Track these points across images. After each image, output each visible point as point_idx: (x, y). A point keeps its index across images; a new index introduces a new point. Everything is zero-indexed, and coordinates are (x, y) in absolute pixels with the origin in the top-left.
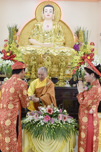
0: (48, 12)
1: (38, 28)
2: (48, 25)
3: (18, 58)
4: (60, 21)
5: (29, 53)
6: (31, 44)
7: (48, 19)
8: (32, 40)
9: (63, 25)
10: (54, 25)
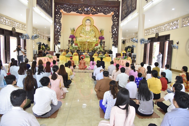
0: (88, 23)
1: (84, 29)
2: (88, 28)
3: (79, 45)
4: (93, 25)
5: (80, 41)
6: (81, 37)
7: (88, 26)
8: (81, 35)
9: (94, 27)
10: (90, 28)
